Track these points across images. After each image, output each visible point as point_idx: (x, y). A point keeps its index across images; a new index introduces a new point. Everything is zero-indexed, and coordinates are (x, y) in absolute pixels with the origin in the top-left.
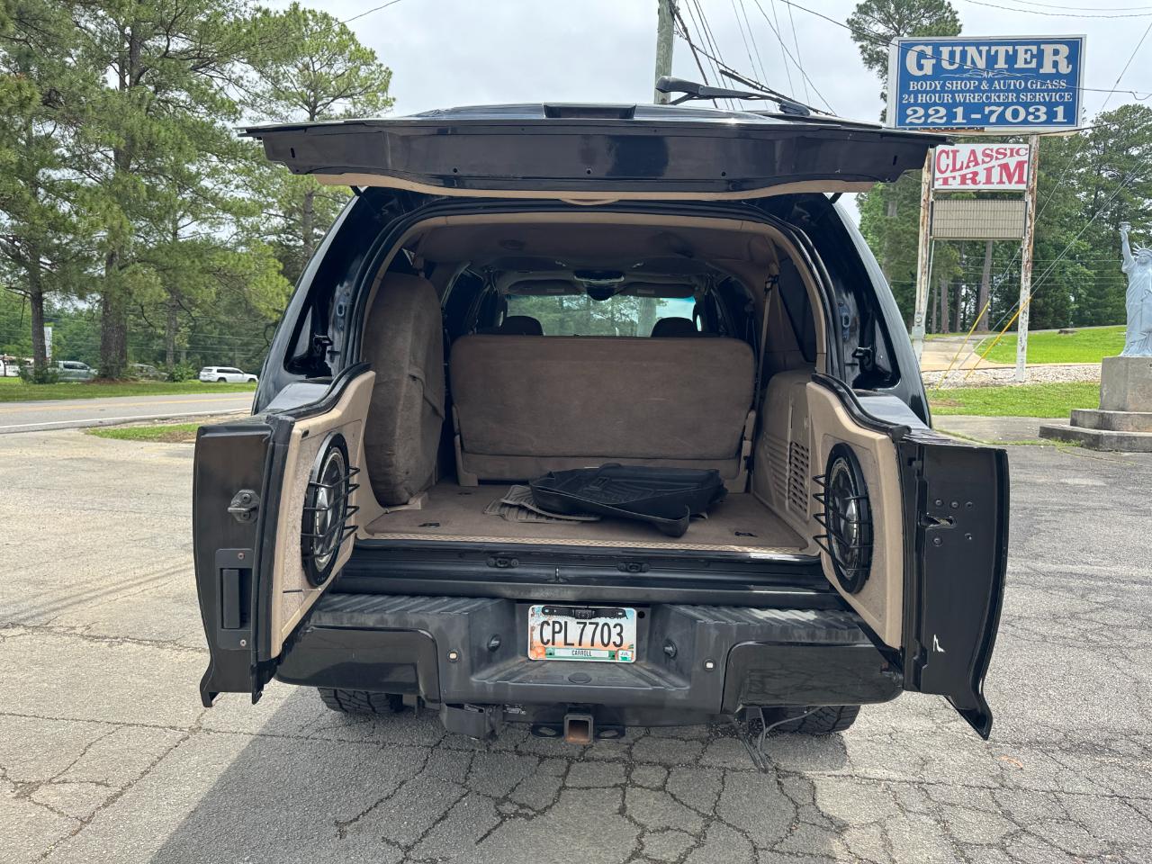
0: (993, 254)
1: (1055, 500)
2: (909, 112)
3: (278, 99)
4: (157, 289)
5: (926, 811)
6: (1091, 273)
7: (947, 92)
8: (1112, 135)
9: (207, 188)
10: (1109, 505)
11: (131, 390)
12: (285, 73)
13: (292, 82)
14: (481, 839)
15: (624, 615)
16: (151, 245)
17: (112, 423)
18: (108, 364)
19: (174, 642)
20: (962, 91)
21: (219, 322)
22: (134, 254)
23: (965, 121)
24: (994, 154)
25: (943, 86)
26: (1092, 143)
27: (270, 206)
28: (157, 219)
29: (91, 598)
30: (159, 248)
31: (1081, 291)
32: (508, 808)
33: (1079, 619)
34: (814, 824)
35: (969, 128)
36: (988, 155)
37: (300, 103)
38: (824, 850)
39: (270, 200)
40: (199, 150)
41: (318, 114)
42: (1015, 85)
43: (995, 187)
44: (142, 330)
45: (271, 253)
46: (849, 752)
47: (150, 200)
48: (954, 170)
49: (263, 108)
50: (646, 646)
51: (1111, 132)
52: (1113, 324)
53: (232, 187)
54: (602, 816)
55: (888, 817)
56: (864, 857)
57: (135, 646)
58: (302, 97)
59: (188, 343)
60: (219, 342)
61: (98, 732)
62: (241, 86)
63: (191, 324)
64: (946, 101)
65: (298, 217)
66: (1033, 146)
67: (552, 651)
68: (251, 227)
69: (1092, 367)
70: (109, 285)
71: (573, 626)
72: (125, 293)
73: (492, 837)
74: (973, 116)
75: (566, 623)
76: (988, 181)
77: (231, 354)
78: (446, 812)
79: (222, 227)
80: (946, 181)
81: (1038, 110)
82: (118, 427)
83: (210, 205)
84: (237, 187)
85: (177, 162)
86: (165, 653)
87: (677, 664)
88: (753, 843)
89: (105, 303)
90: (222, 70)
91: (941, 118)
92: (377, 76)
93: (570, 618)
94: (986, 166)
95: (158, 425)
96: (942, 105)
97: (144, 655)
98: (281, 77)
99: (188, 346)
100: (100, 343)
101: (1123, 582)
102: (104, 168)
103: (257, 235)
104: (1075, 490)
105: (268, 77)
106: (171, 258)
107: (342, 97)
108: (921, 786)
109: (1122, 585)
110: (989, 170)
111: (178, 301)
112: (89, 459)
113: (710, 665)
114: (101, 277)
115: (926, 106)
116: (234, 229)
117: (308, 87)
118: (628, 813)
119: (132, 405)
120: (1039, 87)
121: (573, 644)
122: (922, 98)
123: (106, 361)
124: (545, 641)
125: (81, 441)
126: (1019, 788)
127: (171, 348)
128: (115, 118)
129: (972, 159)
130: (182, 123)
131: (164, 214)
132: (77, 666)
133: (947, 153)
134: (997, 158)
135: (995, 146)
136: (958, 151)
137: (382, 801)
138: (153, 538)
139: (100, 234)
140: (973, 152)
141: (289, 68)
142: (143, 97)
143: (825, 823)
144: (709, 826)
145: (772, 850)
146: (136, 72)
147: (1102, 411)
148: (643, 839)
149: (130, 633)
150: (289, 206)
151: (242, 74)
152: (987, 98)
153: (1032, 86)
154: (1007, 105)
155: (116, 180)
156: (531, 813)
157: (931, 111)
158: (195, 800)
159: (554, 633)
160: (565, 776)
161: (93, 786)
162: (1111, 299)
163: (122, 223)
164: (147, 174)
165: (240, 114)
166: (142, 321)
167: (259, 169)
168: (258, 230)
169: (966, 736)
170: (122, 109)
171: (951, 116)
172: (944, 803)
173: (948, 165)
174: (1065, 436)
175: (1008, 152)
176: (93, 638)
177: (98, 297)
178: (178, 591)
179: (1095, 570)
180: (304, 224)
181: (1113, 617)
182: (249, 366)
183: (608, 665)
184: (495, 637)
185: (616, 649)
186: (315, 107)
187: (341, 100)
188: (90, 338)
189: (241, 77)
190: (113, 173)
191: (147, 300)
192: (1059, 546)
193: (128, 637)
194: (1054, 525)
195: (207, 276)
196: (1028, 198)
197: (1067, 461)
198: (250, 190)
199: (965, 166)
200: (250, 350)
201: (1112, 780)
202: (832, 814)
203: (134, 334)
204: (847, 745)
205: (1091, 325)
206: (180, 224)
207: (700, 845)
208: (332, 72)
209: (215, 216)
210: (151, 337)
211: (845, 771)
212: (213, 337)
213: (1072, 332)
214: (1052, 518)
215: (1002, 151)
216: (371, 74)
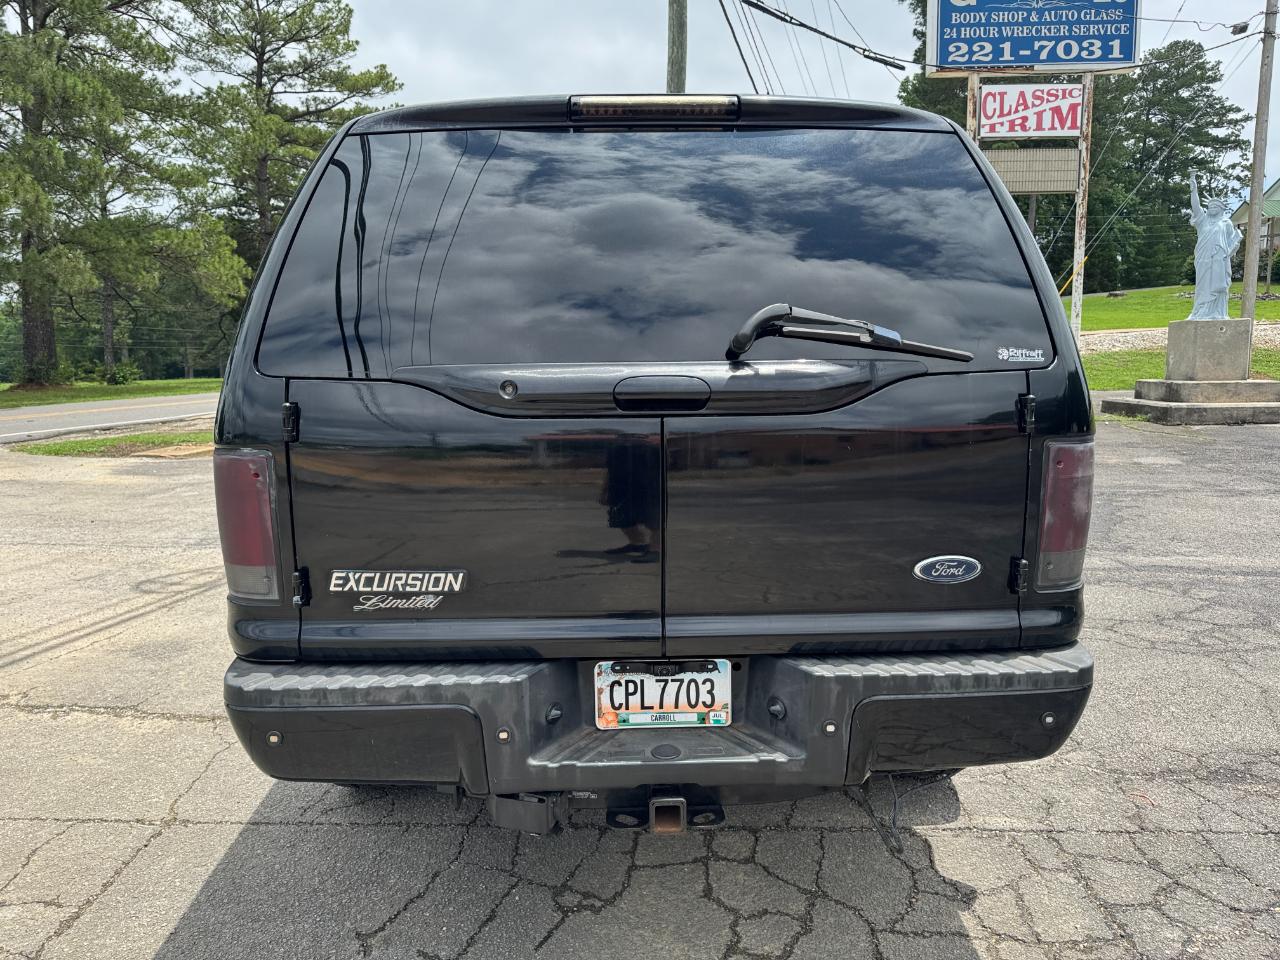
0: (1037, 211)
1: (1132, 482)
2: (951, 48)
3: (217, 44)
4: (87, 275)
5: (1062, 867)
6: (1140, 229)
7: (993, 25)
8: (1161, 75)
9: (138, 153)
10: (1189, 486)
11: (64, 396)
12: (224, 11)
13: (233, 23)
14: (541, 944)
15: (715, 668)
16: (76, 223)
17: (43, 436)
18: (34, 366)
19: (135, 708)
20: (1009, 24)
21: (166, 313)
22: (55, 234)
23: (1013, 59)
24: (1045, 96)
25: (988, 18)
26: (1140, 85)
27: (217, 173)
28: (80, 192)
29: (28, 657)
30: (87, 227)
31: (1129, 249)
32: (569, 899)
33: (1187, 619)
34: (937, 894)
35: (1017, 67)
36: (1038, 98)
37: (245, 49)
38: (953, 926)
39: (216, 166)
40: (126, 107)
41: (267, 61)
42: (1067, 16)
43: (1046, 133)
44: (73, 325)
45: (222, 228)
46: (961, 798)
47: (70, 168)
48: (1002, 115)
49: (200, 55)
50: (744, 705)
51: (1161, 72)
52: (1163, 285)
53: (170, 151)
54: (684, 901)
55: (1020, 878)
56: (1001, 932)
57: (86, 715)
58: (247, 41)
59: (130, 338)
60: (166, 336)
61: (44, 834)
62: (172, 29)
63: (132, 316)
64: (991, 36)
65: (250, 186)
66: (1087, 86)
67: (625, 717)
68: (196, 198)
69: (1149, 333)
70: (27, 272)
71: (652, 685)
72: (48, 281)
73: (552, 940)
74: (1022, 53)
75: (642, 681)
76: (1039, 127)
77: (182, 350)
78: (493, 911)
79: (161, 200)
80: (992, 128)
81: (1092, 44)
82: (51, 441)
83: (144, 173)
84: (175, 151)
85: (100, 122)
86: (125, 722)
87: (787, 727)
88: (869, 924)
89: (24, 294)
90: (147, 9)
91: (987, 55)
92: (334, 15)
93: (648, 675)
94: (1037, 109)
95: (99, 437)
96: (987, 40)
97: (98, 728)
98: (219, 17)
99: (130, 341)
100: (22, 342)
101: (1224, 573)
102: (11, 132)
103: (204, 209)
104: (1152, 470)
105: (203, 17)
106: (102, 238)
107: (295, 41)
108: (1051, 835)
109: (1223, 577)
110: (1039, 115)
111: (114, 290)
112: (17, 482)
113: (831, 728)
114: (17, 262)
115: (970, 42)
116: (175, 202)
117: (253, 29)
118: (714, 895)
119: (66, 413)
120: (1093, 19)
121: (652, 708)
122: (966, 33)
123: (31, 362)
124: (617, 705)
125: (6, 460)
126: (1162, 830)
127: (110, 345)
128: (19, 70)
129: (1021, 101)
130: (103, 75)
131: (88, 185)
132: (12, 746)
133: (994, 96)
134: (1048, 101)
135: (1046, 87)
136: (1006, 93)
137: (412, 901)
138: (101, 576)
139: (13, 211)
140: (1022, 94)
141: (230, 6)
142: (51, 43)
143: (950, 892)
144: (813, 905)
145: (892, 931)
146: (40, 12)
147: (1169, 382)
148: (738, 929)
149: (79, 699)
150: (239, 174)
151: (172, 14)
152: (1037, 31)
153: (1085, 17)
154: (1058, 40)
155: (27, 146)
156: (598, 904)
157: (975, 48)
158: (175, 917)
159: (628, 694)
160: (633, 852)
161: (40, 908)
162: (1161, 257)
163: (38, 197)
164: (64, 138)
165: (173, 62)
166: (72, 314)
167: (199, 129)
168: (204, 203)
169: (1090, 770)
170: (26, 57)
171: (998, 52)
172: (1081, 855)
173: (995, 110)
174: (1130, 410)
175: (1060, 94)
176: (31, 709)
177: (17, 287)
178: (137, 640)
179: (1191, 561)
180: (258, 193)
181: (1221, 614)
182: (204, 362)
183: (697, 731)
184: (555, 705)
185: (706, 710)
186: (263, 54)
187: (293, 45)
188: (11, 337)
189: (172, 19)
190: (23, 138)
191: (76, 288)
192: (1148, 535)
193: (76, 705)
194: (1136, 511)
195: (147, 258)
196: (1083, 145)
197: (1136, 439)
198: (191, 154)
199: (1013, 110)
200: (204, 344)
201: (1262, 813)
202: (955, 879)
203: (63, 329)
204: (958, 789)
205: (1140, 286)
206: (110, 197)
207: (807, 930)
208: (281, 10)
209: (151, 187)
210: (85, 333)
211: (961, 822)
212: (159, 331)
213: (1122, 295)
214: (1133, 504)
215: (1055, 92)
216: (328, 12)
